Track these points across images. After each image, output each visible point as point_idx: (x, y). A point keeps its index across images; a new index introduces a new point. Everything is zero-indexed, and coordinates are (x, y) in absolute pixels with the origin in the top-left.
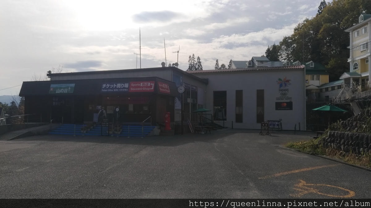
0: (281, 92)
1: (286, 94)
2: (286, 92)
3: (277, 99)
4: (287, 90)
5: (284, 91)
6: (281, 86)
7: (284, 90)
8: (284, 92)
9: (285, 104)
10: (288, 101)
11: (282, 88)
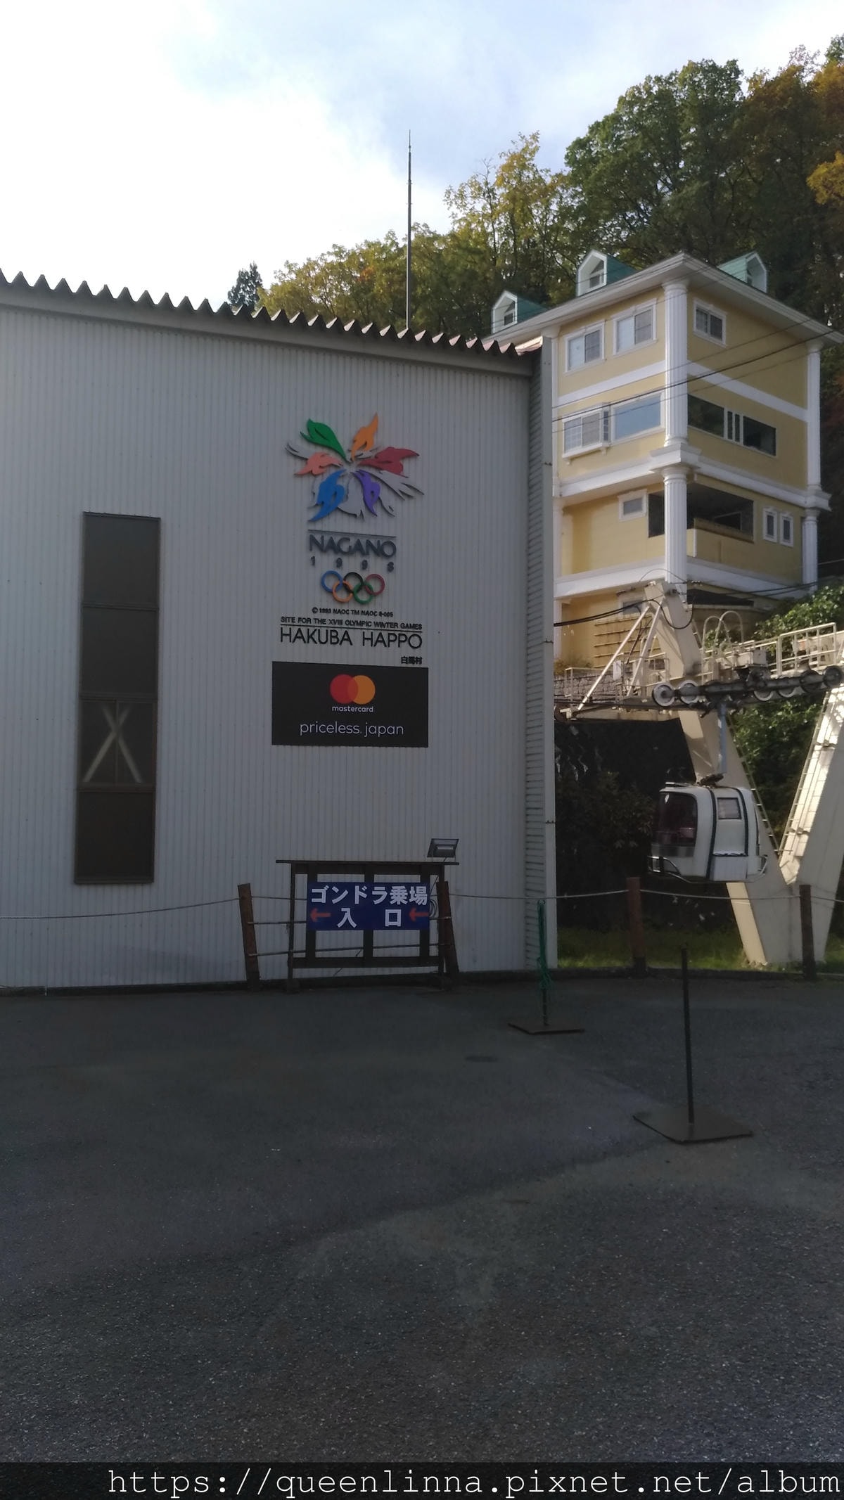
0: (327, 562)
1: (375, 586)
2: (377, 566)
3: (294, 628)
4: (382, 548)
5: (350, 552)
6: (328, 501)
7: (358, 548)
8: (352, 564)
9: (365, 690)
10: (390, 656)
11: (336, 524)
